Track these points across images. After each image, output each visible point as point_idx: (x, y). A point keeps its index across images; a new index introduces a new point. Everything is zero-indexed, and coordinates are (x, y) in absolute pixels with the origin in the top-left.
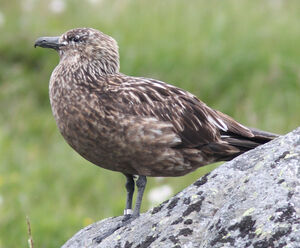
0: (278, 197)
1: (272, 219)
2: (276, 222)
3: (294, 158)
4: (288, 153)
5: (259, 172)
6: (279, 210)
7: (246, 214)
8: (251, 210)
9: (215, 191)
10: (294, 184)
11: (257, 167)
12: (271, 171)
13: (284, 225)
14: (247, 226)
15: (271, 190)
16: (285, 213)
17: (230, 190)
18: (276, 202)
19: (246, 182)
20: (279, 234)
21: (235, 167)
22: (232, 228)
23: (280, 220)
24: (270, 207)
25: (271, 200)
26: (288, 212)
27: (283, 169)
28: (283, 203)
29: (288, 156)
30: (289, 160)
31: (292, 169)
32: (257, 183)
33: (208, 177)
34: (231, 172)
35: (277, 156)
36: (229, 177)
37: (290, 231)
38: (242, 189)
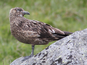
0: (68, 52)
1: (67, 58)
2: (68, 59)
3: (72, 42)
4: (70, 41)
5: (62, 46)
6: (68, 56)
8: (61, 56)
9: (51, 51)
10: (72, 49)
11: (62, 45)
12: (66, 46)
13: (70, 60)
14: (60, 60)
15: (66, 51)
16: (70, 57)
17: (55, 51)
18: (68, 54)
19: (59, 49)
20: (68, 63)
21: (56, 44)
22: (56, 61)
23: (69, 59)
24: (66, 55)
25: (66, 53)
26: (71, 57)
27: (69, 45)
29: (70, 42)
30: (70, 43)
31: (71, 45)
32: (62, 49)
33: (49, 47)
34: (55, 46)
35: (67, 42)
36: (54, 47)
37: (71, 62)
38: (58, 50)
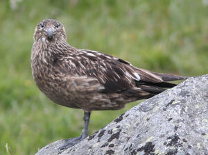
0: (168, 129)
1: (165, 144)
2: (167, 146)
3: (178, 104)
4: (174, 100)
5: (156, 113)
6: (169, 138)
7: (148, 140)
8: (152, 138)
9: (128, 125)
10: (178, 121)
11: (155, 110)
12: (164, 113)
13: (173, 148)
14: (149, 148)
15: (163, 125)
16: (173, 140)
17: (137, 125)
18: (167, 133)
19: (148, 120)
20: (169, 154)
21: (140, 109)
22: (140, 150)
23: (170, 145)
24: (163, 136)
25: (164, 131)
26: (175, 139)
27: (170, 111)
28: (172, 134)
29: (174, 103)
30: (174, 105)
31: (177, 111)
32: (154, 121)
33: (123, 116)
34: (138, 113)
35: (167, 103)
36: (137, 116)
38: (146, 124)
